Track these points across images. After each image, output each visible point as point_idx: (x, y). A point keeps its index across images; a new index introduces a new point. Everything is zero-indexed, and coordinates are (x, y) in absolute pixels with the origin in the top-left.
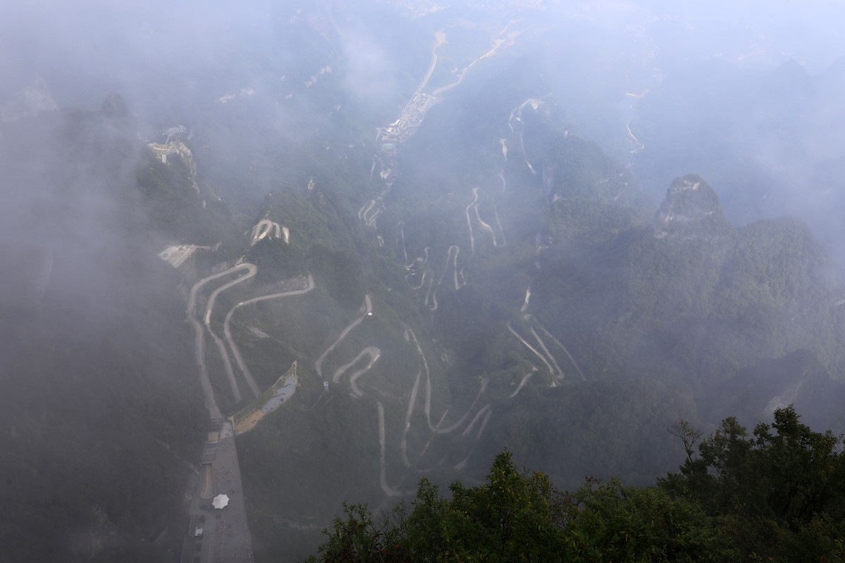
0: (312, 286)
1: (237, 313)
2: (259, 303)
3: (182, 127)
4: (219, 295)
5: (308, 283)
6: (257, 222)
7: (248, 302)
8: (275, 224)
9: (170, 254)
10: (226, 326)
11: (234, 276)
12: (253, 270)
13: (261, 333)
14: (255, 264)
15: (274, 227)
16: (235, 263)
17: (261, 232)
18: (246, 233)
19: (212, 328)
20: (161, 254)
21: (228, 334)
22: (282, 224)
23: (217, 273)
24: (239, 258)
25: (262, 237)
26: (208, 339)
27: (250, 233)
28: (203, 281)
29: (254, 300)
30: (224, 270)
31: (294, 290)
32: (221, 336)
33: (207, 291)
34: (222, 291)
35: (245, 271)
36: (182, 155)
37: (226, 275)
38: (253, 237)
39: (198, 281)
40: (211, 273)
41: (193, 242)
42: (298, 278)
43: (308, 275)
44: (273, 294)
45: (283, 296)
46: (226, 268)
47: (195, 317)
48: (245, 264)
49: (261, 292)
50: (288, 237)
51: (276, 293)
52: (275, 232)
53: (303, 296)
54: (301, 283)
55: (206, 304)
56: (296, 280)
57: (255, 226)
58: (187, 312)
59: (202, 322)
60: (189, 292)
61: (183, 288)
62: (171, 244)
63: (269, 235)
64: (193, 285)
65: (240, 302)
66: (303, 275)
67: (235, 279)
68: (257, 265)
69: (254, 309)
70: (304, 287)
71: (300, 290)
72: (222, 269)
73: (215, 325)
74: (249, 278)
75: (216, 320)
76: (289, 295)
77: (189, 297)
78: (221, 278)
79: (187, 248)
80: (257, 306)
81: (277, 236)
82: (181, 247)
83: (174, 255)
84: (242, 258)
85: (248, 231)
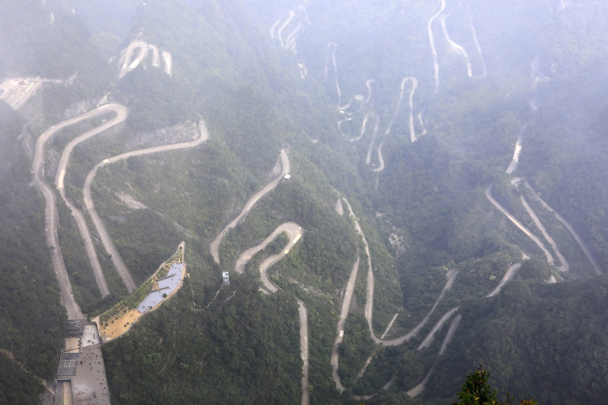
0: (205, 136)
1: (100, 173)
2: (131, 160)
4: (76, 149)
5: (199, 132)
6: (126, 44)
7: (115, 159)
8: (152, 47)
9: (6, 90)
10: (86, 192)
11: (94, 123)
12: (122, 114)
13: (135, 202)
14: (123, 104)
15: (150, 52)
16: (98, 102)
17: (133, 59)
18: (111, 60)
19: (67, 196)
21: (89, 203)
22: (162, 46)
23: (72, 117)
24: (102, 96)
25: (134, 65)
26: (62, 212)
28: (53, 130)
29: (125, 156)
30: (81, 113)
31: (179, 142)
32: (80, 207)
33: (58, 143)
34: (79, 144)
35: (111, 115)
37: (84, 120)
38: (122, 65)
39: (47, 128)
40: (64, 118)
41: (36, 74)
42: (186, 125)
43: (200, 120)
44: (150, 147)
45: (164, 150)
46: (85, 110)
47: (43, 179)
48: (111, 104)
49: (134, 145)
50: (171, 66)
51: (155, 146)
52: (152, 59)
53: (193, 151)
54: (190, 132)
55: (58, 161)
56: (182, 127)
57: (124, 50)
58: (32, 172)
59: (53, 187)
60: (34, 144)
61: (26, 138)
62: (9, 76)
63: (144, 63)
64: (40, 134)
65: (104, 159)
66: (193, 121)
67: (97, 126)
68: (127, 106)
69: (124, 168)
70: (194, 137)
71: (189, 141)
72: (79, 112)
73: (71, 190)
74: (117, 124)
75: (72, 184)
76: (172, 149)
77: (34, 151)
78: (78, 124)
79: (30, 81)
80: (128, 165)
81: (155, 64)
82: (21, 80)
83: (12, 92)
84: (106, 96)
85: (114, 57)
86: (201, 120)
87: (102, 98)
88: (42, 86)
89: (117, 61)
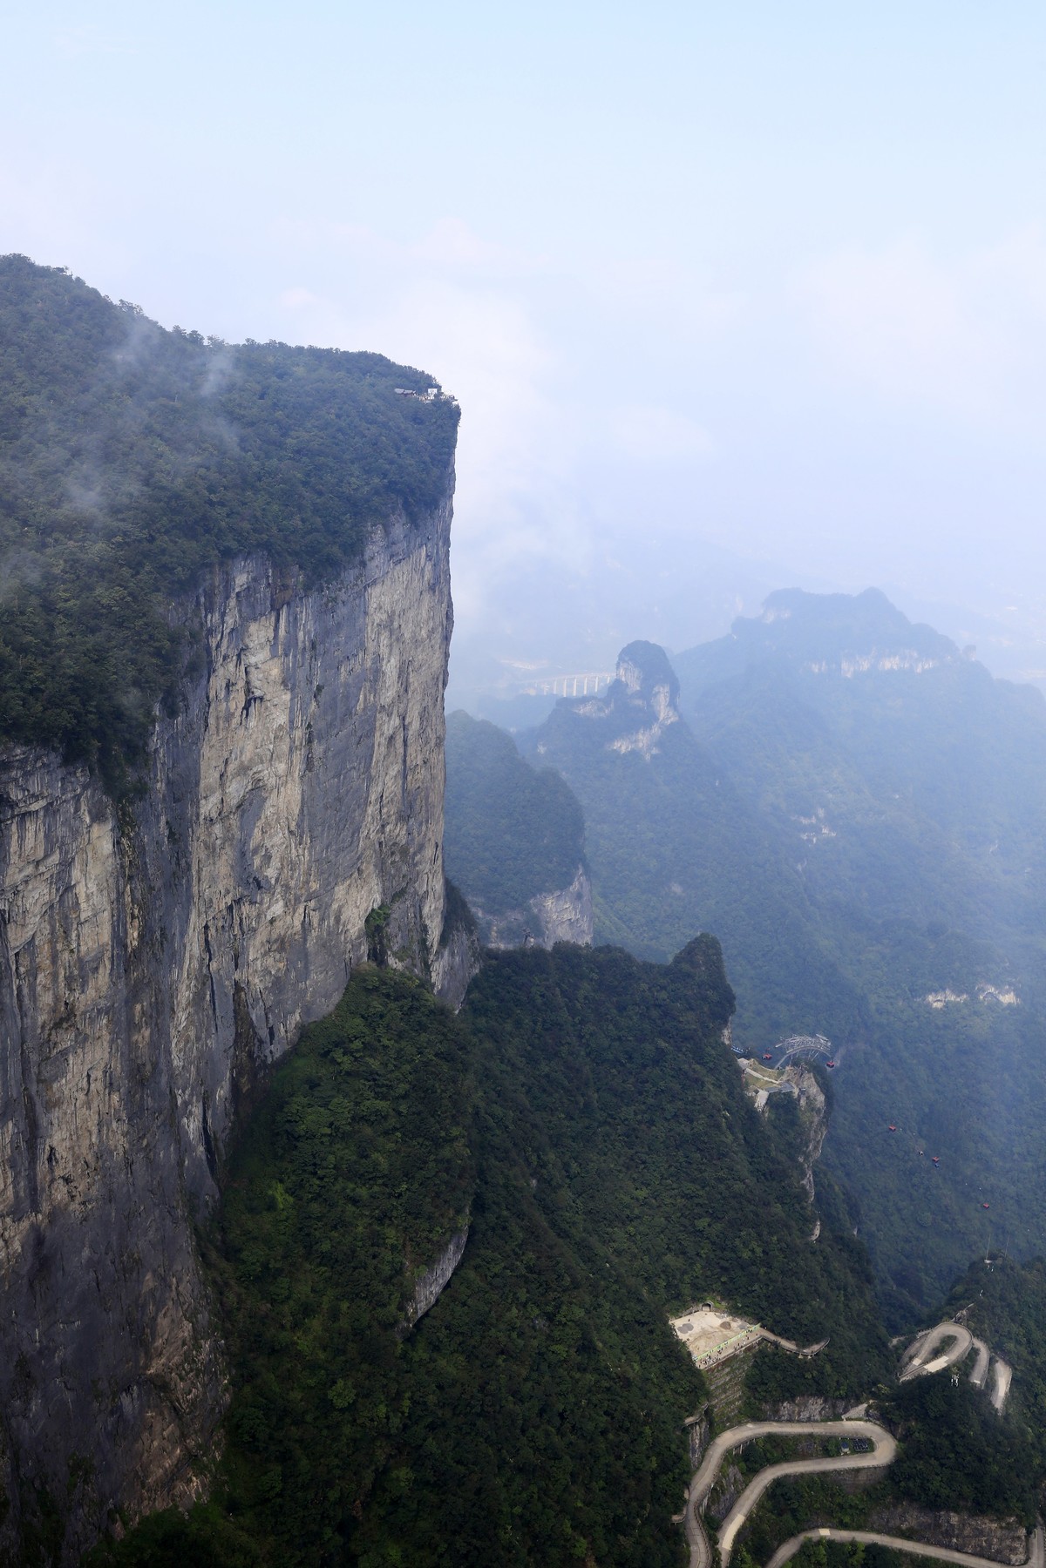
0: (1038, 1564)
1: (806, 1551)
2: (873, 1550)
3: (822, 1039)
4: (778, 1483)
5: (1028, 1551)
6: (933, 1322)
7: (843, 1535)
8: (979, 1344)
9: (697, 1329)
11: (829, 1447)
12: (885, 1451)
14: (893, 1434)
15: (973, 1354)
16: (846, 1411)
17: (936, 1353)
18: (895, 1341)
20: (678, 1323)
22: (998, 1350)
23: (790, 1421)
24: (858, 1402)
25: (935, 1366)
27: (906, 1345)
28: (750, 1430)
29: (865, 1538)
30: (809, 1420)
31: (980, 1553)
33: (750, 1458)
34: (786, 1476)
35: (862, 1445)
36: (803, 1102)
37: (811, 1435)
38: (911, 1358)
39: (740, 1423)
40: (776, 1417)
41: (757, 1318)
42: (1004, 1525)
43: (1035, 1526)
44: (918, 1541)
45: (945, 1558)
46: (817, 1417)
47: (700, 1517)
48: (869, 1424)
49: (888, 1522)
50: (1006, 1394)
51: (928, 1543)
52: (973, 1367)
54: (1008, 1543)
55: (738, 1493)
56: (994, 1526)
57: (924, 1333)
58: (686, 1495)
59: (713, 1541)
60: (708, 1444)
61: (698, 1427)
62: (710, 1306)
63: (955, 1370)
64: (725, 1429)
65: (823, 1527)
66: (1020, 1522)
67: (830, 1456)
68: (899, 1441)
69: (855, 1563)
70: (1013, 1558)
71: (1000, 1562)
72: (808, 1415)
73: (742, 1561)
74: (869, 1468)
75: (748, 1552)
76: (962, 1563)
77: (703, 1456)
78: (798, 1438)
79: (742, 1328)
80: (864, 1560)
81: (977, 1379)
82: (728, 1319)
83: (705, 1334)
84: (865, 1405)
85: (902, 1338)
86: (1039, 1527)
87: (857, 1406)
88: (759, 1344)
89: (906, 1348)
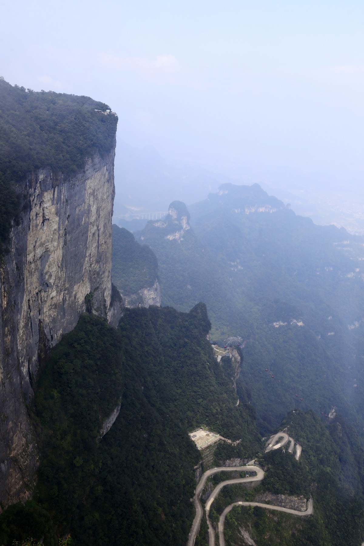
0: (310, 511)
1: (234, 510)
2: (256, 508)
3: (240, 338)
4: (225, 487)
5: (307, 507)
6: (276, 432)
7: (247, 504)
8: (291, 439)
9: (198, 437)
10: (222, 519)
11: (242, 475)
12: (261, 475)
13: (250, 539)
14: (263, 469)
15: (289, 442)
16: (248, 462)
17: (277, 442)
18: (263, 439)
19: (210, 516)
20: (191, 435)
21: (221, 527)
22: (297, 441)
23: (229, 466)
24: (252, 459)
25: (277, 447)
26: (204, 525)
27: (267, 440)
28: (216, 470)
29: (254, 504)
30: (235, 466)
31: (291, 508)
32: (215, 528)
33: (216, 479)
34: (228, 485)
35: (253, 474)
36: (233, 359)
37: (236, 471)
38: (269, 444)
39: (212, 468)
40: (224, 465)
41: (219, 433)
42: (299, 498)
43: (309, 498)
44: (271, 504)
45: (280, 510)
46: (238, 465)
47: (199, 499)
48: (255, 467)
49: (261, 499)
50: (300, 455)
51: (275, 505)
52: (289, 447)
53: (299, 518)
54: (301, 504)
55: (212, 491)
56: (296, 499)
57: (273, 436)
58: (195, 492)
59: (204, 507)
60: (202, 475)
61: (198, 470)
62: (202, 428)
63: (283, 448)
64: (207, 470)
65: (240, 501)
66: (305, 497)
67: (242, 478)
68: (265, 472)
69: (250, 512)
70: (302, 509)
71: (298, 510)
72: (235, 464)
73: (213, 513)
74: (255, 481)
75: (215, 510)
76: (285, 511)
77: (200, 479)
78: (231, 472)
79: (213, 436)
80: (253, 511)
81: (290, 451)
82: (208, 433)
83: (201, 438)
84: (254, 460)
85: (266, 438)
86: (311, 499)
87: (251, 461)
88: (219, 441)
89: (267, 441)
